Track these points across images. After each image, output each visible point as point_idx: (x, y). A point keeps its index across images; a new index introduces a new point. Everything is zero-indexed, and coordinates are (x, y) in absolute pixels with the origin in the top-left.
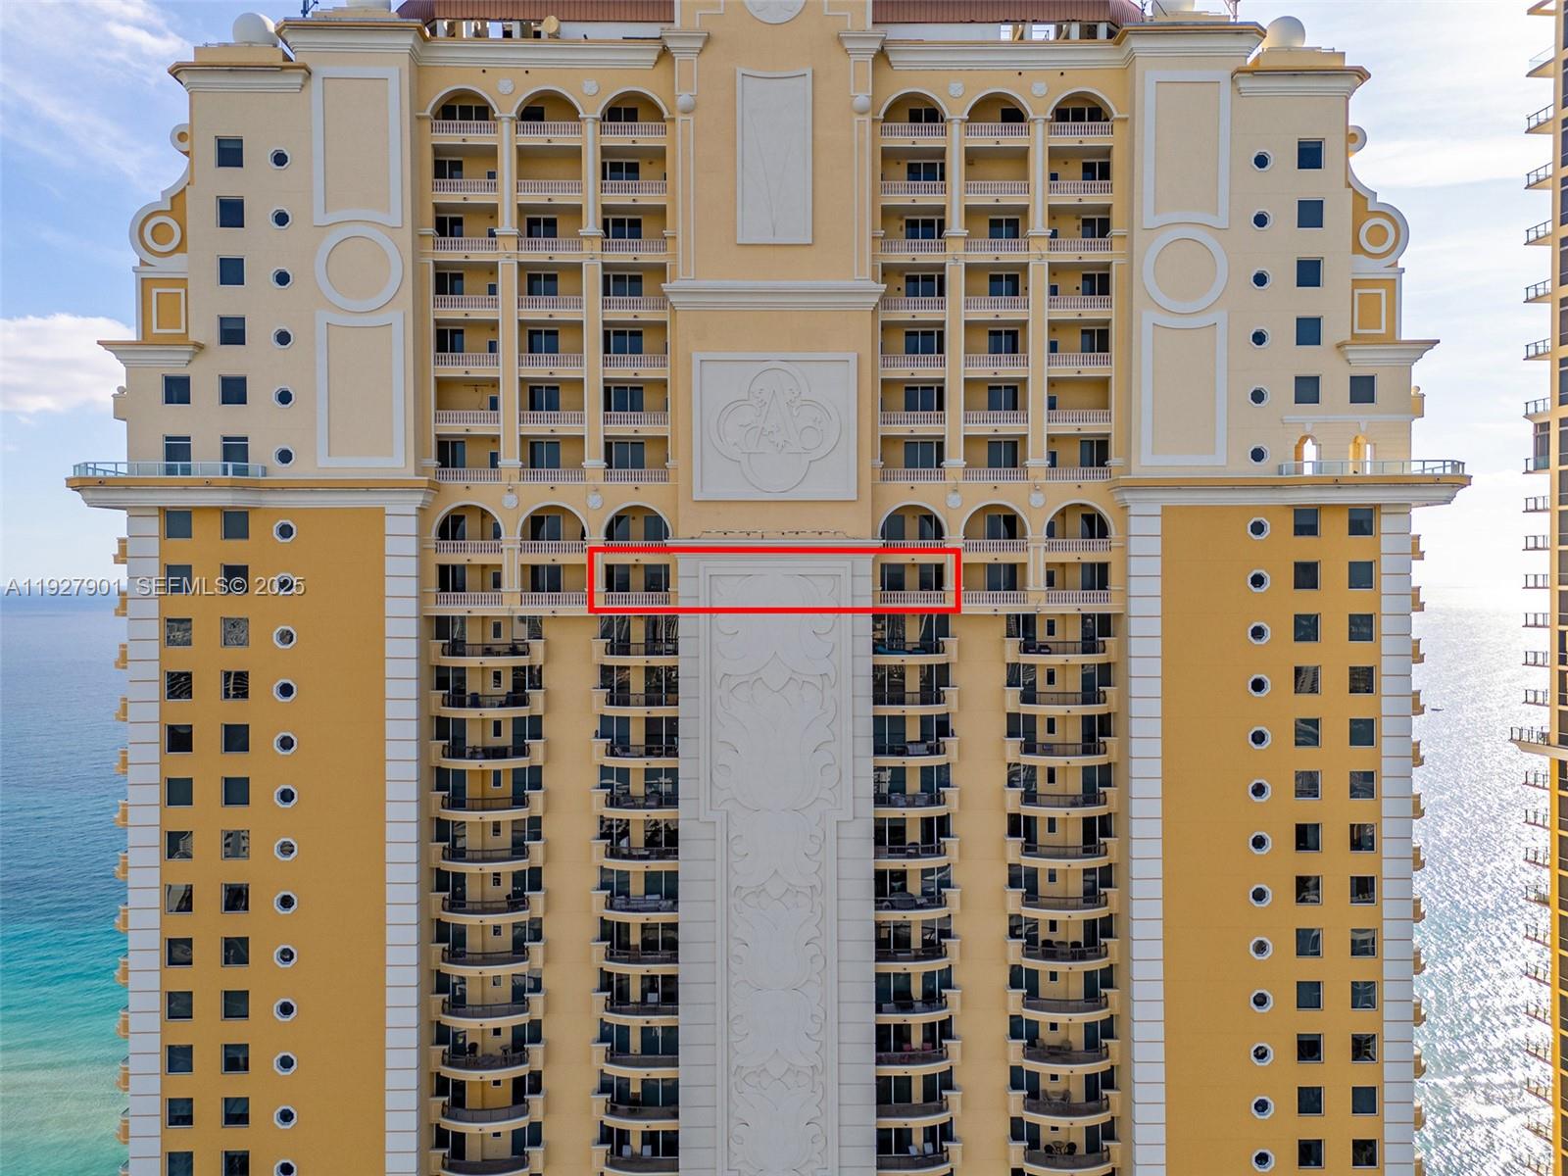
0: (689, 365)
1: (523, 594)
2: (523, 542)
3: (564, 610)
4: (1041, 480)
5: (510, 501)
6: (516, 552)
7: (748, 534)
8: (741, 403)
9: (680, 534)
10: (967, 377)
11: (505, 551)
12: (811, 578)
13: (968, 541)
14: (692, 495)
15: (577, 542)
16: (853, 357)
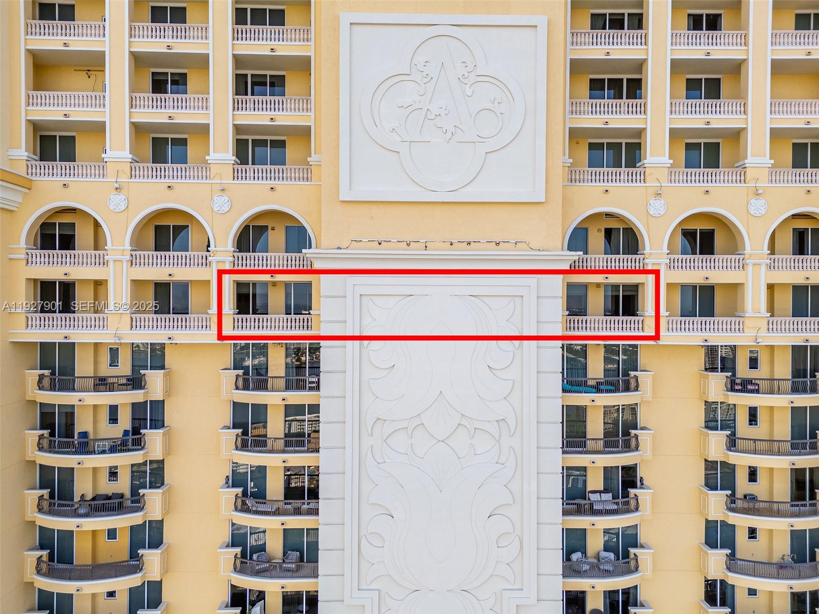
0: (337, 30)
1: (134, 316)
2: (134, 253)
3: (182, 336)
4: (763, 183)
5: (117, 201)
6: (125, 264)
7: (408, 245)
8: (401, 78)
9: (324, 241)
10: (674, 57)
11: (111, 264)
12: (484, 299)
13: (672, 257)
14: (338, 194)
15: (200, 254)
16: (541, 21)
